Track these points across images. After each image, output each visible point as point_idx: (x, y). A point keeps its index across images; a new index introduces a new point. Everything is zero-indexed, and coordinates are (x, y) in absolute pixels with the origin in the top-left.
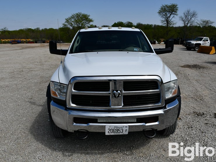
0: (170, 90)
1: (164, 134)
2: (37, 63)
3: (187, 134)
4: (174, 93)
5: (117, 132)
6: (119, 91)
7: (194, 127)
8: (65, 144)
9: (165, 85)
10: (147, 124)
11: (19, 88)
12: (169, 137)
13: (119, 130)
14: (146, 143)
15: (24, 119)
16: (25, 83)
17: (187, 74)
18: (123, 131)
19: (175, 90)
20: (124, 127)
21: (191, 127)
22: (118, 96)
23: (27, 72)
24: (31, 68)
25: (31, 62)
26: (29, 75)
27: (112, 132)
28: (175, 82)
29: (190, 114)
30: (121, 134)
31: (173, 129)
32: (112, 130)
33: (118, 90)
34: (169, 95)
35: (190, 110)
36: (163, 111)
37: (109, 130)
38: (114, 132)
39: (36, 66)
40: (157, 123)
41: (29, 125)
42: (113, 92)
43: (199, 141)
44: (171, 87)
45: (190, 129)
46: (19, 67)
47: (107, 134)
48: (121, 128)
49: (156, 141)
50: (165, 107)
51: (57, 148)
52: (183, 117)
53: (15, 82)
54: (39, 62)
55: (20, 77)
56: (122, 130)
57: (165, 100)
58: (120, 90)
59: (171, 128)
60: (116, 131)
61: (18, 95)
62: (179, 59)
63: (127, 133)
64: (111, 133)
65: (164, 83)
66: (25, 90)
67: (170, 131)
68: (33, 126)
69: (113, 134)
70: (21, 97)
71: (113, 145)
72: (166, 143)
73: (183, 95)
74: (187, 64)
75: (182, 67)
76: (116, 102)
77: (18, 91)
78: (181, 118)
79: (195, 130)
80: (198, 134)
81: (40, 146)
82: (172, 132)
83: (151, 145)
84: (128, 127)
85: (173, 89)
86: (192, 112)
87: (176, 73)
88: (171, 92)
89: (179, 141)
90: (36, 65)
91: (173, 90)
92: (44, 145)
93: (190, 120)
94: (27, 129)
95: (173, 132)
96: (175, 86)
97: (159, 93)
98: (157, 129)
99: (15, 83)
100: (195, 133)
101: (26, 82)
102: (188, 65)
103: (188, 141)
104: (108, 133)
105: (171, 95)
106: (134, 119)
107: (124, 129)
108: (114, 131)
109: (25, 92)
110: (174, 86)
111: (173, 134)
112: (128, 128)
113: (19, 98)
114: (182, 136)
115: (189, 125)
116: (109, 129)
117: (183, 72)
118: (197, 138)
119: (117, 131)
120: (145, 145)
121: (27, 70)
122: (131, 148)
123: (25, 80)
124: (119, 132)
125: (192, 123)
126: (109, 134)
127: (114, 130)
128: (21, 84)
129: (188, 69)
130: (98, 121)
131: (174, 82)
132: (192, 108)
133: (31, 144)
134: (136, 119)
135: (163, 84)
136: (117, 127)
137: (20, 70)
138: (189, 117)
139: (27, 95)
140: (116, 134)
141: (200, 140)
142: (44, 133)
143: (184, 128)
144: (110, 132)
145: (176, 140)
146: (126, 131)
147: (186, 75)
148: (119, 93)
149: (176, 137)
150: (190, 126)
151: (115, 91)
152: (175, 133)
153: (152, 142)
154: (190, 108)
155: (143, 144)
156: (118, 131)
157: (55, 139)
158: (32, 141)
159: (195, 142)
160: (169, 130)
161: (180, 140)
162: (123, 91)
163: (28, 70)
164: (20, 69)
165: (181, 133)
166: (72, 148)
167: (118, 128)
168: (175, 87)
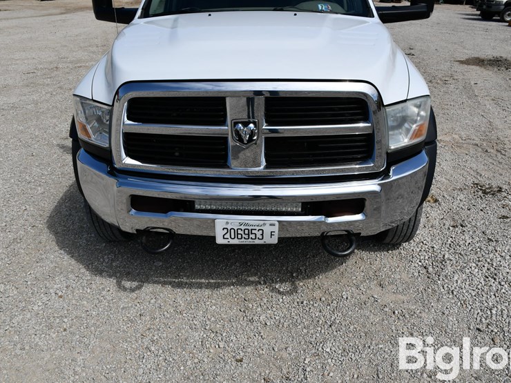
0: (406, 125)
1: (385, 242)
2: (95, 49)
3: (449, 242)
4: (416, 134)
5: (246, 237)
6: (252, 126)
7: (469, 226)
8: (128, 257)
9: (388, 109)
10: (331, 220)
11: (41, 111)
12: (398, 248)
13: (253, 232)
14: (336, 262)
15: (40, 190)
16: (59, 97)
17: (472, 83)
18: (262, 235)
19: (421, 126)
20: (264, 224)
21: (462, 226)
22: (250, 140)
23: (67, 70)
24: (79, 61)
25: (82, 45)
26: (71, 78)
27: (233, 237)
28: (421, 102)
29: (465, 189)
30: (257, 242)
31: (410, 231)
32: (232, 231)
33: (250, 123)
34: (399, 141)
35: (466, 178)
36: (379, 184)
37: (226, 231)
38: (240, 236)
39: (91, 55)
40: (359, 217)
41: (49, 205)
42: (235, 126)
43: (477, 265)
44: (408, 116)
45: (457, 229)
46: (50, 59)
47: (220, 240)
48: (258, 228)
49: (362, 259)
50: (385, 174)
51: (106, 269)
52: (443, 196)
53: (35, 97)
54: (99, 45)
55: (48, 85)
56: (261, 232)
57: (387, 153)
58: (254, 123)
59: (405, 228)
60: (244, 236)
61: (36, 130)
62: (455, 43)
63: (274, 240)
64: (230, 240)
65: (385, 104)
66: (55, 117)
67: (402, 234)
68: (57, 210)
69: (236, 242)
70: (43, 135)
71: (249, 264)
72: (388, 266)
73: (454, 136)
74: (476, 56)
75: (462, 62)
76: (249, 155)
77: (38, 118)
78: (438, 198)
79: (471, 233)
80: (478, 245)
81: (65, 263)
82: (406, 239)
83: (348, 270)
84: (277, 224)
85: (415, 122)
86: (470, 183)
87: (444, 79)
88: (408, 130)
89: (423, 261)
90: (94, 52)
91: (414, 126)
92: (75, 260)
93: (461, 205)
94: (41, 216)
95: (409, 238)
96: (422, 113)
97: (370, 132)
98: (360, 233)
99: (33, 100)
100: (470, 241)
101: (61, 96)
102: (477, 59)
103: (448, 262)
104: (224, 238)
105: (406, 140)
106: (294, 205)
107: (267, 229)
108: (238, 234)
109: (54, 121)
110: (418, 115)
111: (412, 241)
112: (276, 229)
113: (37, 136)
114: (433, 247)
115: (456, 217)
116: (224, 229)
117: (460, 77)
118: (474, 257)
119: (249, 234)
120: (333, 268)
121: (68, 65)
122: (294, 275)
123: (59, 90)
124: (253, 236)
125: (464, 213)
126: (225, 242)
127: (240, 232)
128: (47, 101)
129: (478, 67)
130: (196, 206)
131: (417, 102)
132: (472, 173)
133: (43, 256)
134: (300, 204)
135: (384, 106)
136: (246, 224)
137: (52, 66)
138: (462, 196)
139: (57, 129)
140: (243, 242)
141: (479, 261)
142: (81, 227)
143: (442, 225)
144: (227, 236)
145: (415, 259)
146: (271, 235)
147: (470, 84)
148: (252, 131)
149: (418, 250)
150: (460, 221)
151: (240, 125)
152: (416, 239)
153: (351, 261)
154: (465, 173)
155: (326, 267)
156: (251, 236)
157: (104, 244)
158: (48, 247)
159: (465, 265)
160: (398, 233)
161: (427, 257)
162: (265, 124)
163: (71, 66)
164: (51, 63)
165: (432, 241)
166: (142, 269)
167: (250, 228)
168: (422, 117)
